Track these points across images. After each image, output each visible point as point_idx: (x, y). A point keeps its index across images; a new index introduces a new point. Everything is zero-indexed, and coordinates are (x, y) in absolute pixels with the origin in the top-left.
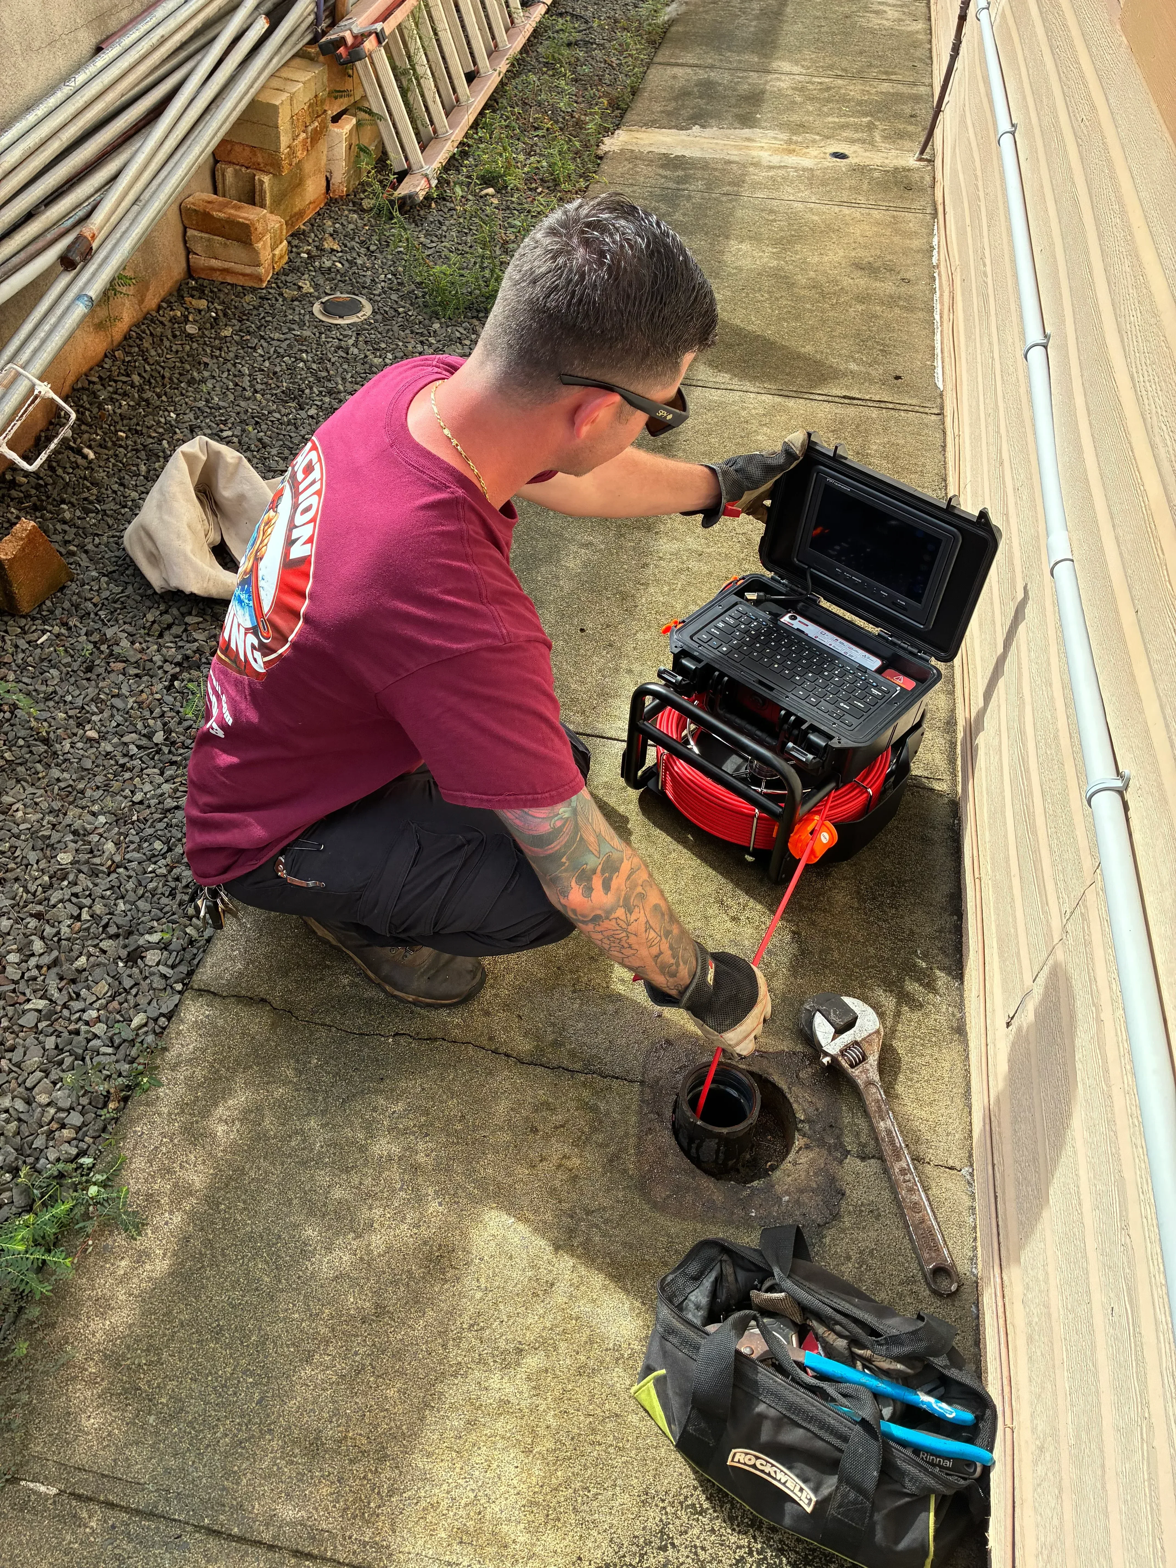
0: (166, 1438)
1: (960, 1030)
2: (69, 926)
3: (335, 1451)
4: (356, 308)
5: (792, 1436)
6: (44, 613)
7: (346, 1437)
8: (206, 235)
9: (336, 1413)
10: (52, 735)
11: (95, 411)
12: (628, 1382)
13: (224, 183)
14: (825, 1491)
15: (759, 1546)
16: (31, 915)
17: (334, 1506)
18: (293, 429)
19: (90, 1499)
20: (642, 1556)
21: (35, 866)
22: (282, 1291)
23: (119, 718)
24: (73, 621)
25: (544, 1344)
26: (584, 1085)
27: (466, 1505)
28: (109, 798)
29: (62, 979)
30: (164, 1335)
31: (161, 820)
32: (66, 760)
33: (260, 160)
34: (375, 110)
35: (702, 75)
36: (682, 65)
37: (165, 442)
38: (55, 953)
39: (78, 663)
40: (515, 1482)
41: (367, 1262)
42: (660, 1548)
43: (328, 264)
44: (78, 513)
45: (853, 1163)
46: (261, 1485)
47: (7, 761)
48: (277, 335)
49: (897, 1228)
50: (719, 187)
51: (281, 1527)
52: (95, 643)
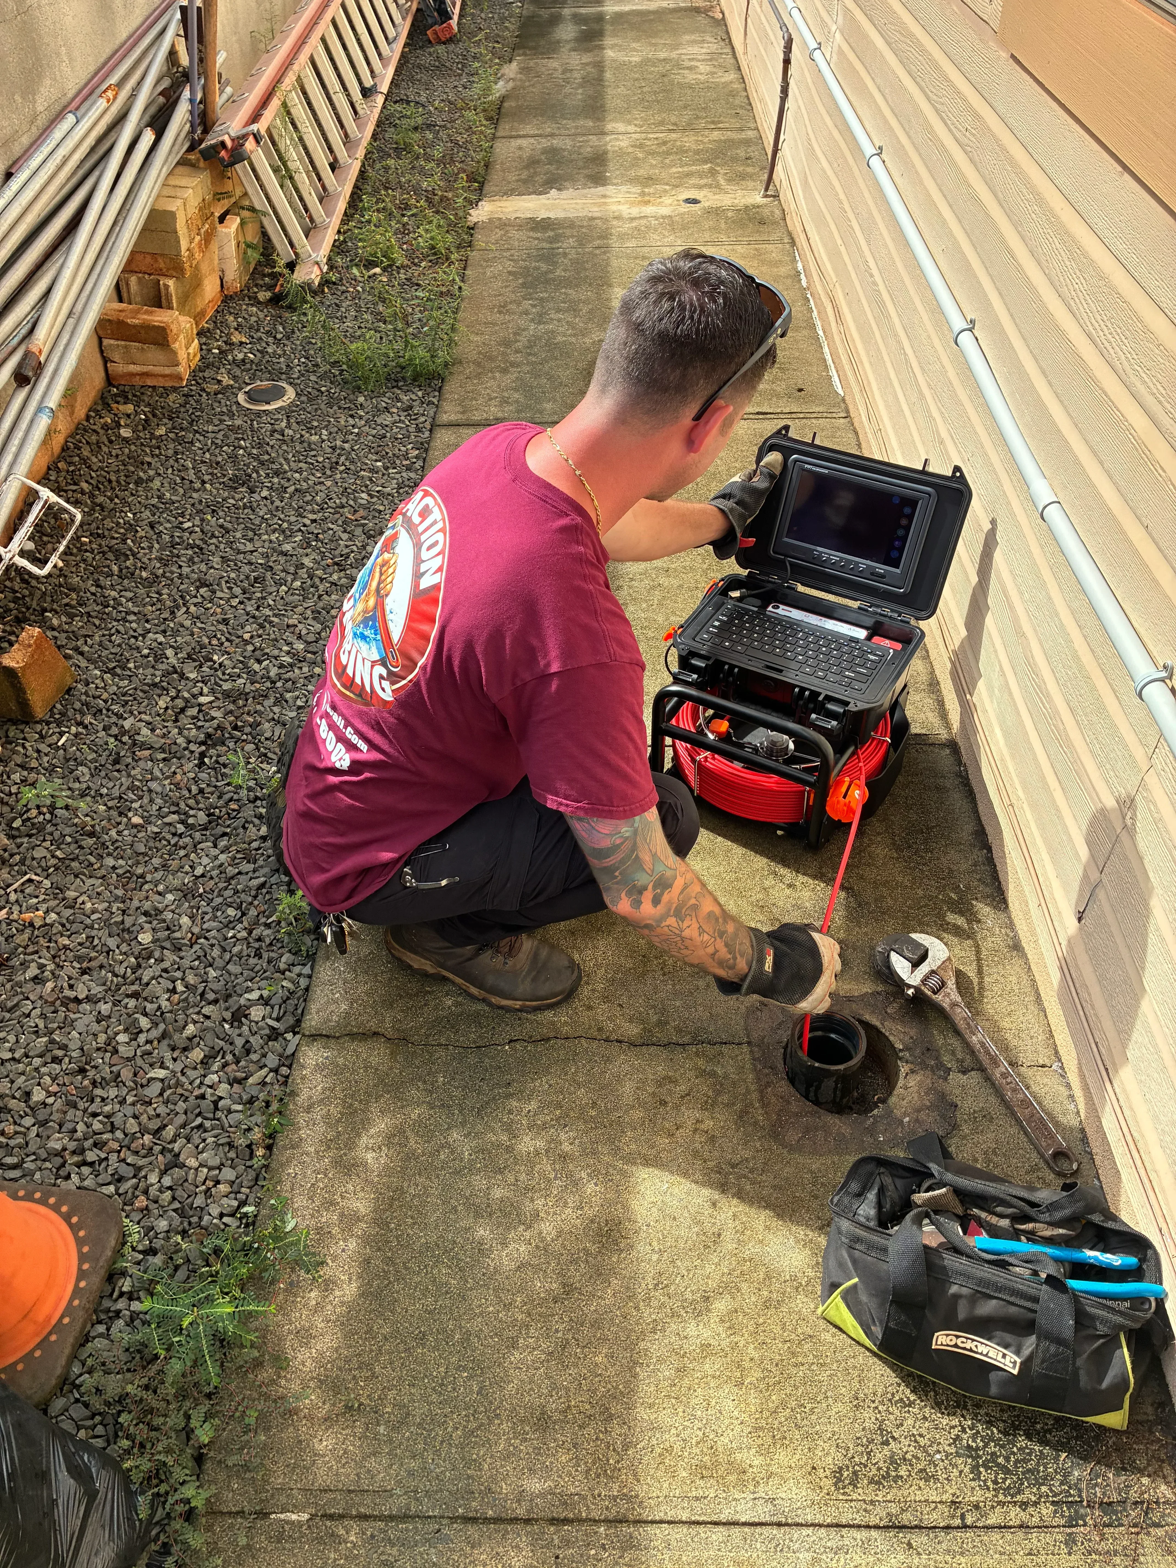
0: (401, 1444)
1: (1017, 947)
2: (168, 1000)
3: (562, 1421)
4: (279, 393)
5: (987, 1308)
6: (57, 716)
7: (569, 1406)
8: (123, 343)
9: (554, 1387)
10: (97, 828)
11: (52, 521)
12: (812, 1306)
13: (129, 292)
14: (1026, 1352)
15: (970, 1423)
16: (128, 996)
17: (577, 1470)
18: (250, 512)
19: (342, 1517)
20: (869, 1453)
21: (117, 951)
22: (471, 1289)
23: (159, 801)
24: (88, 719)
25: (728, 1288)
26: (697, 1054)
27: (698, 1443)
28: (171, 877)
29: (173, 1049)
30: (371, 1351)
31: (226, 888)
32: (117, 848)
33: (162, 265)
34: (258, 207)
35: (545, 143)
36: (524, 136)
37: (129, 541)
38: (162, 1026)
39: (104, 757)
40: (736, 1413)
41: (543, 1248)
42: (883, 1443)
43: (240, 356)
44: (64, 619)
45: (956, 1078)
46: (502, 1466)
47: (59, 859)
48: (211, 428)
49: (1011, 1126)
50: (590, 242)
51: (531, 1500)
52: (116, 737)
